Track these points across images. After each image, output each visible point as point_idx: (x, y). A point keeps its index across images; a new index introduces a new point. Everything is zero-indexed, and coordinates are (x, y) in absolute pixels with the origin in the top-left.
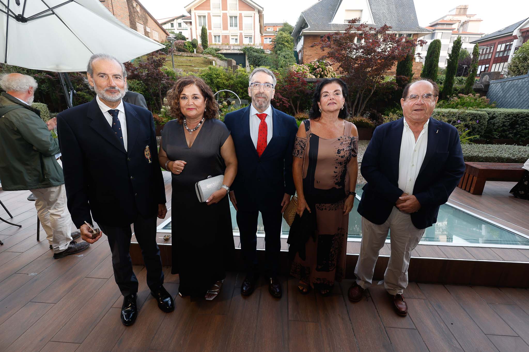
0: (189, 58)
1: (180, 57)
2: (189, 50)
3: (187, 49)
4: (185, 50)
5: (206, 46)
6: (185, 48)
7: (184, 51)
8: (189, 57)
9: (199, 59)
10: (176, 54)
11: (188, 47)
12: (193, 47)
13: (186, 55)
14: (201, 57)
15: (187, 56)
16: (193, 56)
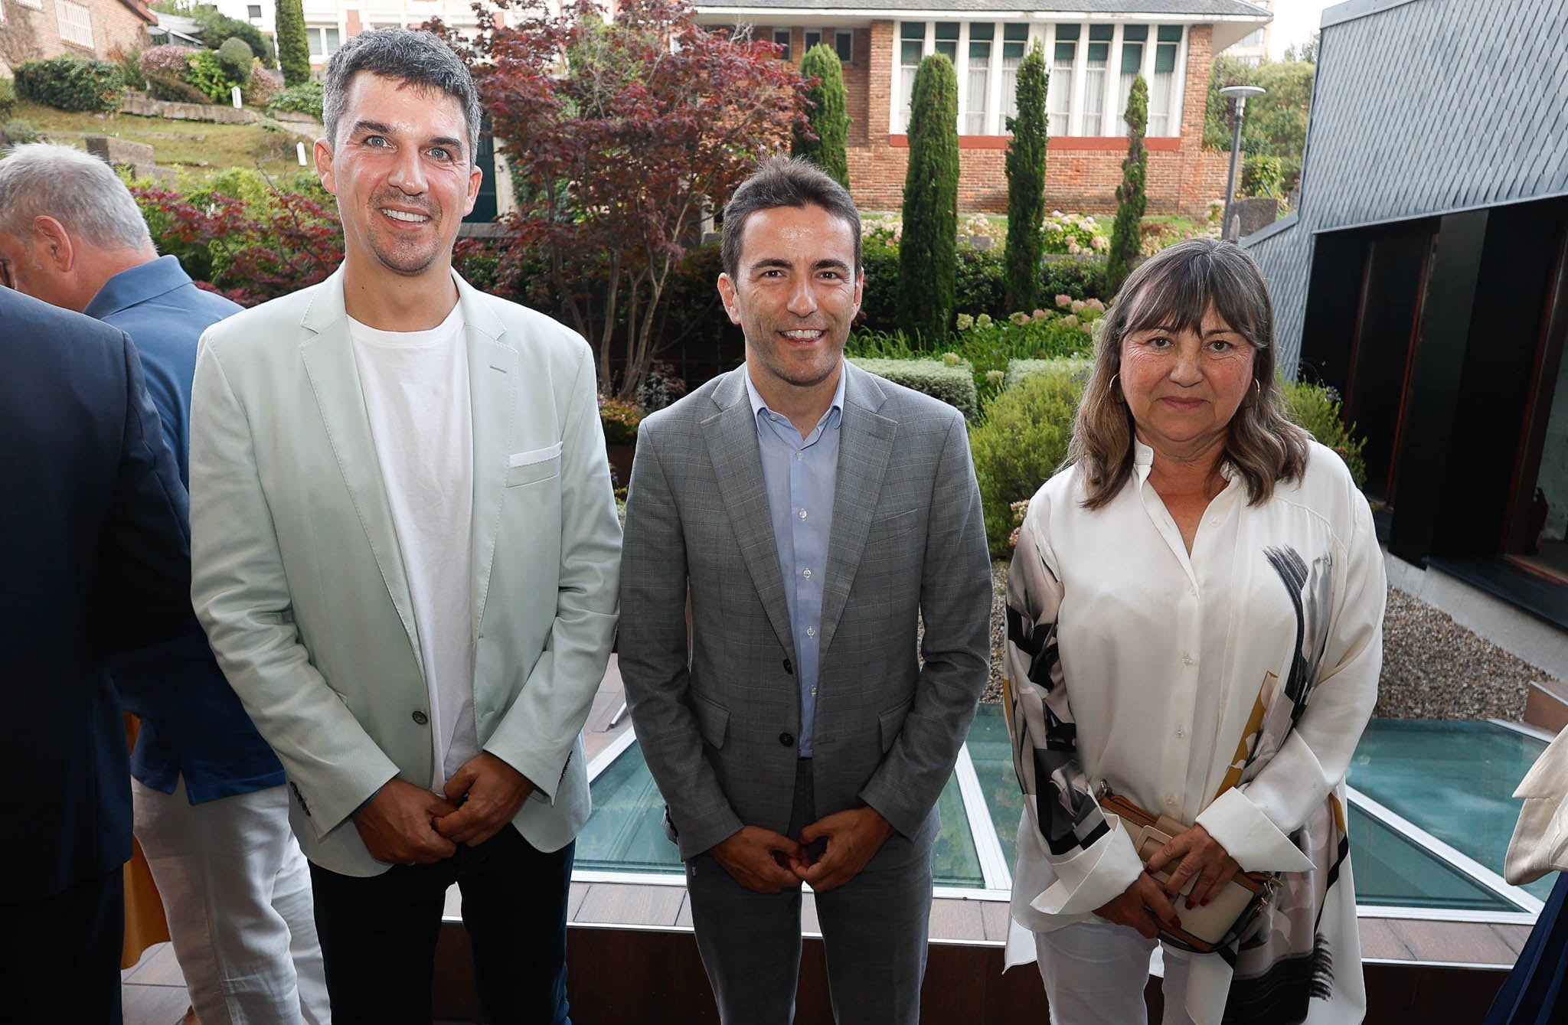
0: (191, 130)
1: (153, 123)
2: (209, 94)
3: (196, 85)
4: (186, 93)
5: (300, 74)
6: (189, 83)
7: (181, 96)
8: (193, 125)
9: (239, 134)
10: (136, 111)
11: (200, 79)
12: (230, 80)
13: (182, 115)
14: (249, 123)
15: (187, 120)
16: (212, 121)
